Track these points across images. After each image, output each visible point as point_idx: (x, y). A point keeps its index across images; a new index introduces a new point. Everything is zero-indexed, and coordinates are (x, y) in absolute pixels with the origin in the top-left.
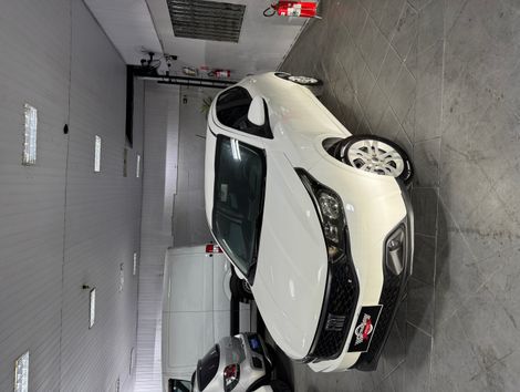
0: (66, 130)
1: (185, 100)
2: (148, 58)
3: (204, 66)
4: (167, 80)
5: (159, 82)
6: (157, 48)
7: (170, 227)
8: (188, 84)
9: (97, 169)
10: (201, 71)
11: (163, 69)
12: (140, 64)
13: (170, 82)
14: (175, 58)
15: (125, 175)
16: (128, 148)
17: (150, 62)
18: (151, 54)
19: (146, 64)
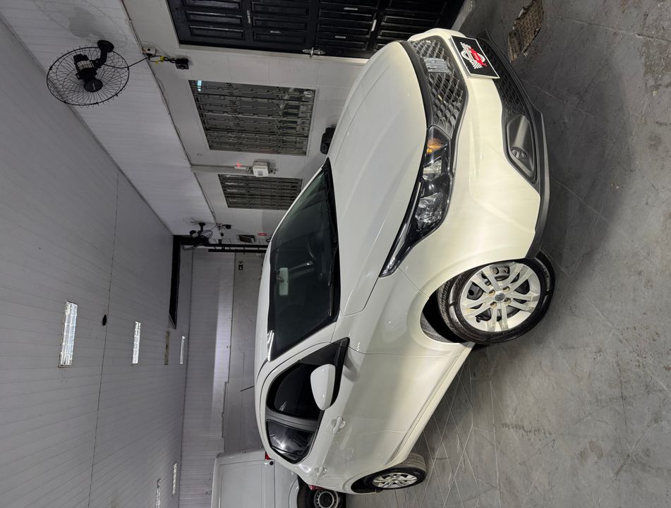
0: (104, 321)
1: (241, 267)
2: (198, 228)
3: (262, 232)
4: (220, 248)
5: (210, 250)
6: (208, 218)
7: (220, 425)
8: (244, 251)
9: (135, 361)
10: (258, 237)
11: (215, 237)
12: (189, 234)
13: (223, 250)
14: (228, 227)
15: (166, 364)
16: (172, 330)
17: (200, 232)
18: (202, 224)
19: (195, 235)
